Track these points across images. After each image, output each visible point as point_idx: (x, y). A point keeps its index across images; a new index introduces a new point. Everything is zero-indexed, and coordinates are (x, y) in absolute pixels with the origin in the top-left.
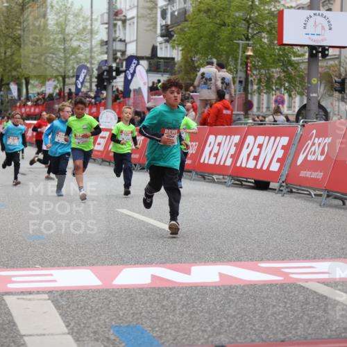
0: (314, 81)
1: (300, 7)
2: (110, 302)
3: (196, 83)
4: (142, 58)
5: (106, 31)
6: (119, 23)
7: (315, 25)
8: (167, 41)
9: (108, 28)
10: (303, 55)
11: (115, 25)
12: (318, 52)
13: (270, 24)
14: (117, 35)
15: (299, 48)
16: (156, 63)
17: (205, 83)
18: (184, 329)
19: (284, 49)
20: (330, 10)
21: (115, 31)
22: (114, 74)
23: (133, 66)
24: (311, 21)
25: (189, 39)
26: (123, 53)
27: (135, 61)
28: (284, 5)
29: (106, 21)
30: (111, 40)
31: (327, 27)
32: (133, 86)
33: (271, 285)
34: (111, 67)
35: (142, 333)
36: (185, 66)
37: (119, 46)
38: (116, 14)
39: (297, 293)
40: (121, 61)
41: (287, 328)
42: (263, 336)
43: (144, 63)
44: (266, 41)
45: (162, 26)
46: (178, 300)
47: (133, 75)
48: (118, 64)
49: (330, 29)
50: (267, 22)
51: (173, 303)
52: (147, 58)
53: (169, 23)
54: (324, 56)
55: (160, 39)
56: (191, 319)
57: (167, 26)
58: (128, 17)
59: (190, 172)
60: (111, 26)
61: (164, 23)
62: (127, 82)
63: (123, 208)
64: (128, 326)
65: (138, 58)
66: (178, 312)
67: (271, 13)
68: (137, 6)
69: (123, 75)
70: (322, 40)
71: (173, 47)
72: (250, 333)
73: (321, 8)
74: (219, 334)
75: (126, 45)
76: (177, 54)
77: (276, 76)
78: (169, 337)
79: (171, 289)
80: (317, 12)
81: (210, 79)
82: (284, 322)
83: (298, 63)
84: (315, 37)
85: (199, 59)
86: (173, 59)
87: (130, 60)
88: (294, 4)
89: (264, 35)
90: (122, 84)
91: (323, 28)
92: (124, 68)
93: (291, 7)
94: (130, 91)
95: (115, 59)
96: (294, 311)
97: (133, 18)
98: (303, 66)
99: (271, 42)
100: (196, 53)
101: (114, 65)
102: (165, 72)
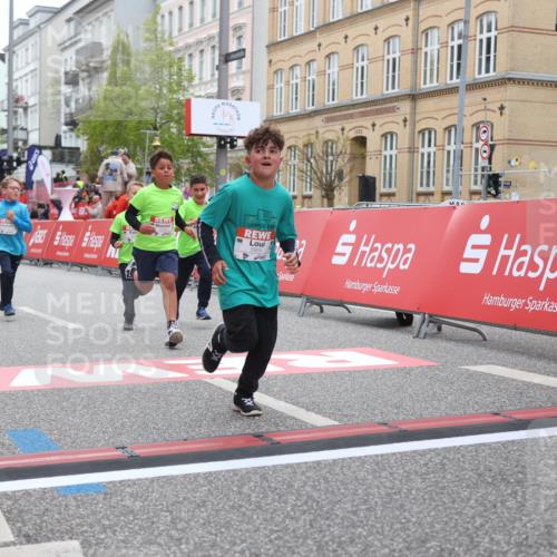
0: (223, 172)
1: (209, 97)
2: (6, 405)
3: (100, 174)
4: (45, 148)
5: (5, 119)
6: (21, 110)
7: (224, 115)
8: (72, 130)
9: (8, 116)
10: (212, 146)
11: (16, 113)
12: (226, 143)
13: (178, 114)
14: (19, 123)
15: (208, 139)
16: (61, 154)
17: (111, 175)
18: (85, 431)
19: (193, 140)
20: (239, 99)
21: (16, 119)
22: (15, 164)
23: (35, 156)
24: (219, 111)
25: (95, 128)
26: (25, 142)
27: (37, 151)
28: (192, 94)
29: (6, 108)
30: (11, 128)
31: (235, 117)
32: (35, 177)
33: (176, 382)
34: (11, 157)
35: (40, 437)
36: (91, 157)
37: (20, 135)
38: (17, 101)
39: (201, 390)
40: (23, 150)
41: (191, 426)
42: (166, 435)
43: (47, 154)
44: (174, 130)
45: (66, 114)
46: (79, 400)
47: (35, 165)
48: (19, 154)
49: (239, 119)
50: (175, 112)
51: (73, 404)
52: (51, 148)
53: (73, 111)
54: (233, 146)
55: (65, 128)
56: (92, 420)
57: (71, 114)
58: (30, 104)
59: (95, 266)
60: (12, 114)
61: (68, 110)
62: (29, 173)
63: (23, 305)
64: (25, 430)
65: (41, 148)
66: (78, 413)
67: (179, 101)
68: (40, 93)
69: (24, 166)
70: (231, 130)
71: (78, 137)
72: (152, 433)
73: (230, 97)
74: (121, 434)
75: (28, 133)
76: (81, 143)
77: (185, 167)
78: (68, 439)
79: (71, 389)
80: (225, 101)
81: (116, 171)
82: (188, 420)
83: (208, 154)
84: (223, 127)
85: (106, 149)
86: (78, 149)
87: (32, 149)
88: (203, 94)
89: (172, 124)
90: (24, 175)
91: (231, 118)
92: (26, 158)
93: (200, 96)
94: (32, 183)
95: (16, 149)
96: (198, 408)
97: (35, 105)
98: (212, 157)
99: (180, 132)
100: (102, 143)
101: (15, 155)
102: (70, 162)
